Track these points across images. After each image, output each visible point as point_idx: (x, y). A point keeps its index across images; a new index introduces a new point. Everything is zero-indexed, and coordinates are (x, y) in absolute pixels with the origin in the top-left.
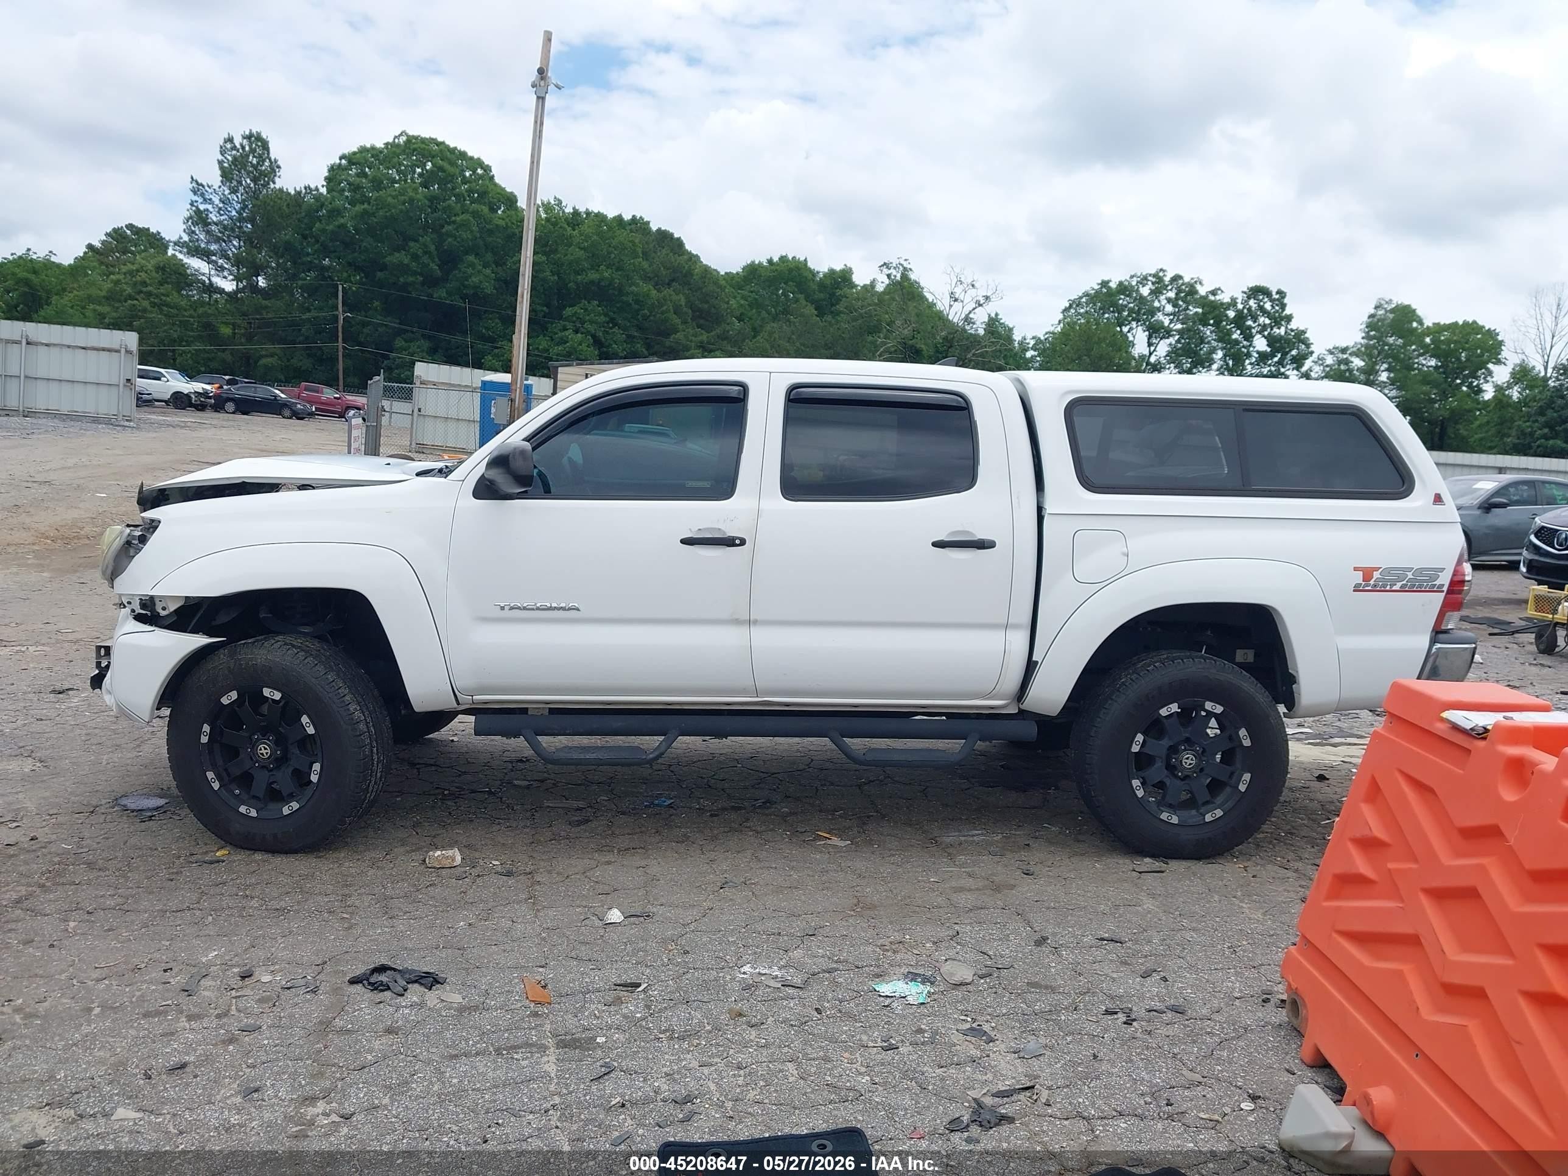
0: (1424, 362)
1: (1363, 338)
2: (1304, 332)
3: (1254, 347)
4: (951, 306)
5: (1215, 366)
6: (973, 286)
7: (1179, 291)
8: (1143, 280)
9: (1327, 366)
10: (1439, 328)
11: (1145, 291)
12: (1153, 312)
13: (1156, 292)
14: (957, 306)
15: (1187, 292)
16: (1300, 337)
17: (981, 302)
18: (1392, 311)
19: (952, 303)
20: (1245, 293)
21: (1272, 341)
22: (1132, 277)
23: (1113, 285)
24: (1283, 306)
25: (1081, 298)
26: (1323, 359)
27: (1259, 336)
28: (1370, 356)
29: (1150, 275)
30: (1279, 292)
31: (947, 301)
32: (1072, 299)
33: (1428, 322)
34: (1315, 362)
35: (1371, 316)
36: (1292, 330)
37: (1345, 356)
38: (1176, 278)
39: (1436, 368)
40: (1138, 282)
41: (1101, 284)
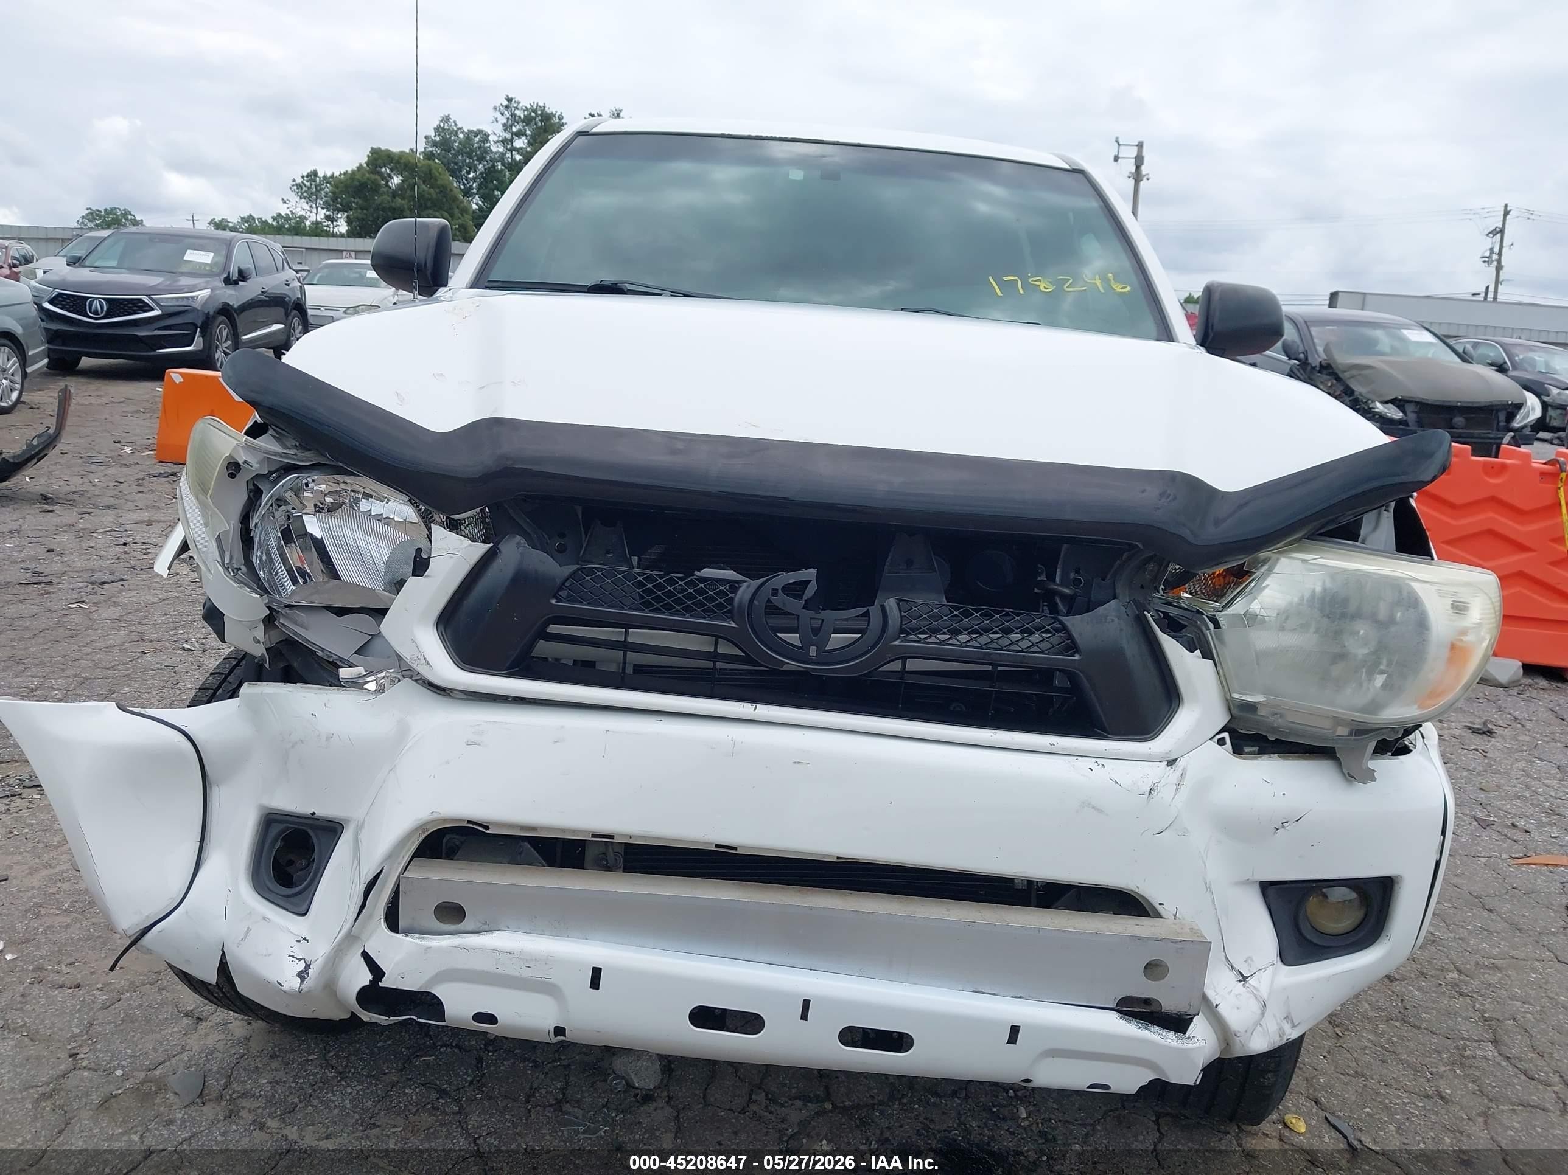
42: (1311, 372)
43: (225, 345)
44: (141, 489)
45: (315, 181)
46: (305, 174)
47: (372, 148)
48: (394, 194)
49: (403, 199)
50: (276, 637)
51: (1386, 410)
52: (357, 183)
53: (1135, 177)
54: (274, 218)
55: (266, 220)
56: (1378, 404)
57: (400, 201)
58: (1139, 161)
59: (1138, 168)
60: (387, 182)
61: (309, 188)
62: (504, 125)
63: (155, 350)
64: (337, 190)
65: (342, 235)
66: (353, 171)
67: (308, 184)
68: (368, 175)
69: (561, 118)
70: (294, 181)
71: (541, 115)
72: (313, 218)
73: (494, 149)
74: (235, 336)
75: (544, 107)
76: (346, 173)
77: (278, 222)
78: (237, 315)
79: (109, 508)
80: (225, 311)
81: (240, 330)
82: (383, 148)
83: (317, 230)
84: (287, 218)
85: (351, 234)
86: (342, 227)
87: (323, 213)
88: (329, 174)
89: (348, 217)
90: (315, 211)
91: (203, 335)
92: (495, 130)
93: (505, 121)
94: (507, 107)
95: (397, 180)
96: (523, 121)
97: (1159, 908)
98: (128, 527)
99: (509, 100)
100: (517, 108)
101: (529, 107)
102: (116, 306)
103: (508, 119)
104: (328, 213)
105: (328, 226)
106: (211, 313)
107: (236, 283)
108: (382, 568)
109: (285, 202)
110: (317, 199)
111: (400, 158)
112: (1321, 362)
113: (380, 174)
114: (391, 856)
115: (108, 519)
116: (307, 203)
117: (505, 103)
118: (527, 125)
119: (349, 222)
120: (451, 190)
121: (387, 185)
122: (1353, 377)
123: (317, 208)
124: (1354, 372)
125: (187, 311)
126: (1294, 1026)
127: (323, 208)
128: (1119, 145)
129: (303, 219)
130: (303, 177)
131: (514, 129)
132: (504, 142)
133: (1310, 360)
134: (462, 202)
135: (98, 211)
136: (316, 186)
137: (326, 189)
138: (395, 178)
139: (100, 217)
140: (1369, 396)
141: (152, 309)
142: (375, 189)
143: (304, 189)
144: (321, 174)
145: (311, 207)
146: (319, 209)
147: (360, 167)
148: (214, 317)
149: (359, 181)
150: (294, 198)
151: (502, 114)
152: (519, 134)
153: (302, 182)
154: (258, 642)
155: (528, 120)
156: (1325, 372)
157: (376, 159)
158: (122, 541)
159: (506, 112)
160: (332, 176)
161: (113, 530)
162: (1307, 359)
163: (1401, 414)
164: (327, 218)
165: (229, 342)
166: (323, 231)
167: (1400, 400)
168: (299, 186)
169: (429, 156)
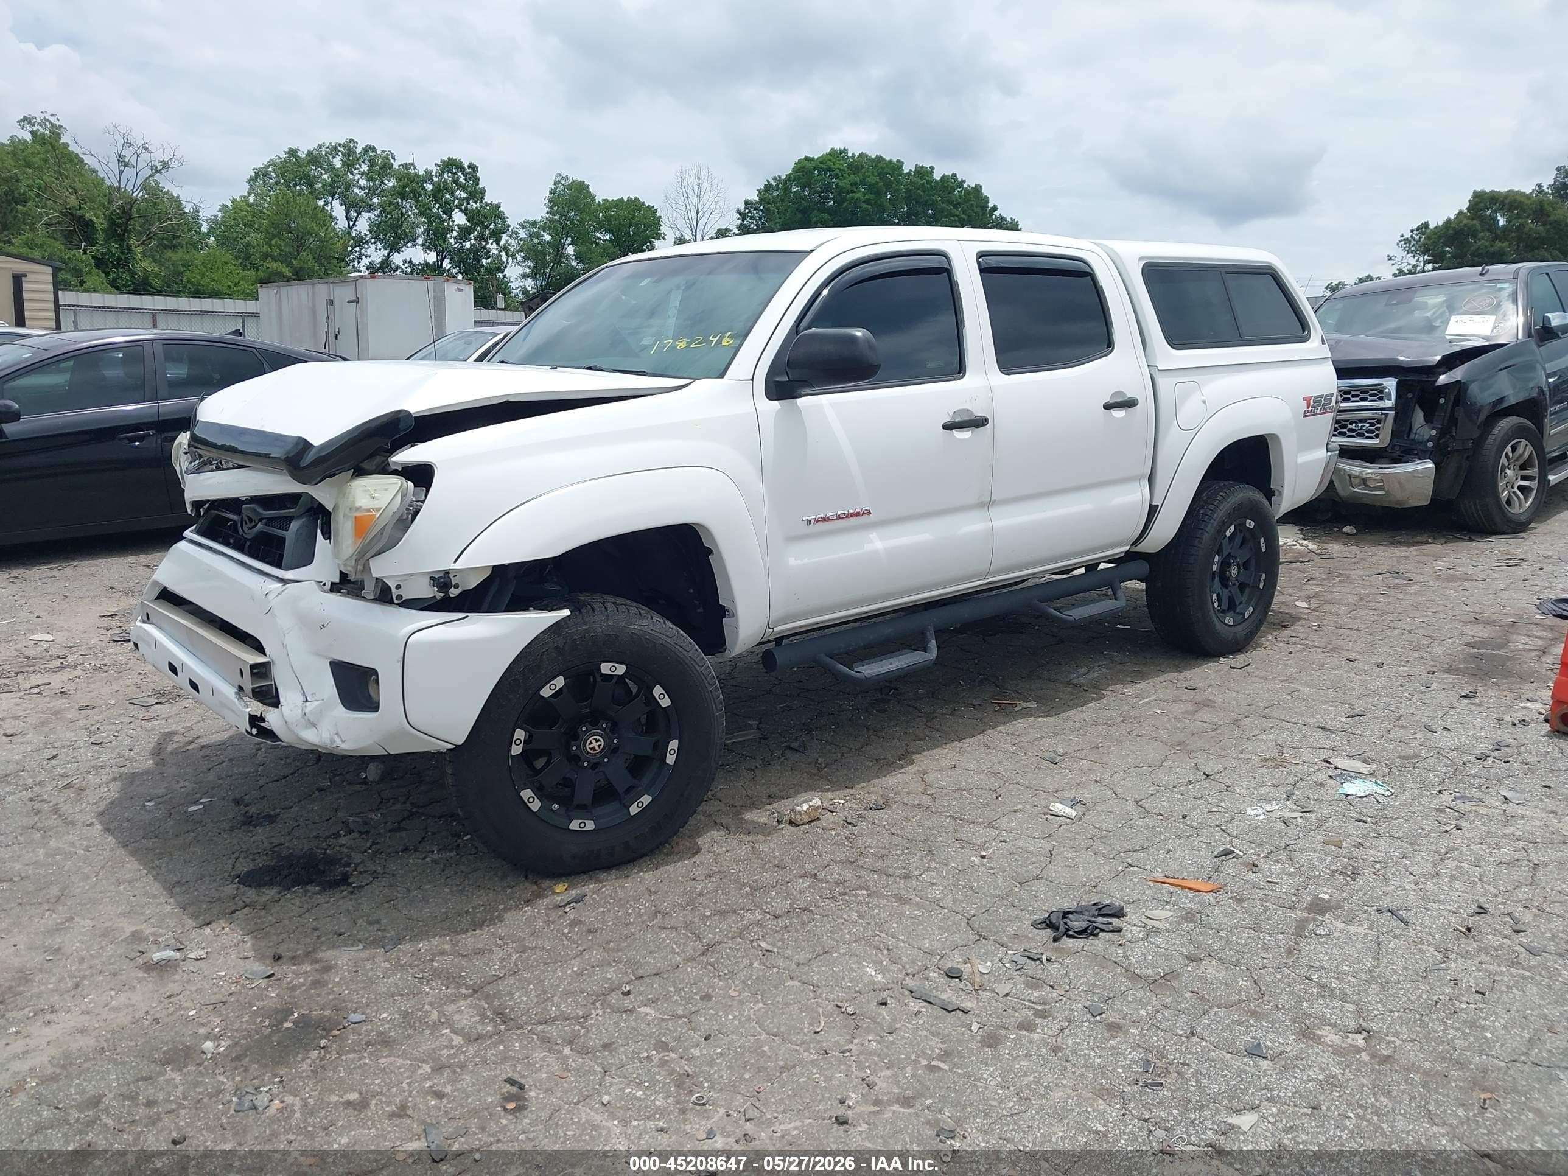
0: (600, 236)
1: (547, 213)
2: (498, 206)
3: (454, 221)
4: (121, 172)
5: (420, 241)
6: (146, 149)
7: (372, 166)
8: (334, 150)
9: (521, 239)
10: (608, 205)
11: (337, 162)
12: (348, 186)
13: (349, 165)
14: (129, 172)
15: (381, 166)
16: (495, 212)
17: (159, 168)
18: (570, 187)
19: (122, 168)
20: (439, 166)
21: (470, 215)
22: (320, 146)
23: (302, 154)
24: (477, 180)
25: (268, 167)
26: (517, 233)
27: (456, 210)
28: (556, 229)
29: (340, 145)
30: (471, 166)
31: (114, 165)
32: (257, 167)
33: (599, 199)
34: (510, 236)
35: (552, 192)
36: (487, 205)
37: (535, 230)
38: (368, 149)
39: (610, 241)
40: (326, 152)
41: (288, 153)
45: (1425, 233)
46: (1415, 227)
47: (1475, 192)
61: (1418, 241)
64: (1429, 242)
66: (1455, 219)
67: (1417, 238)
68: (1464, 220)
70: (1402, 236)
82: (1484, 190)
88: (1437, 224)
110: (1425, 252)
116: (1414, 257)
126: (342, 741)
130: (1412, 231)
136: (1426, 238)
143: (1413, 243)
147: (1460, 213)
150: (1400, 253)
153: (1411, 237)
157: (1474, 203)
160: (1439, 225)
168: (1407, 241)
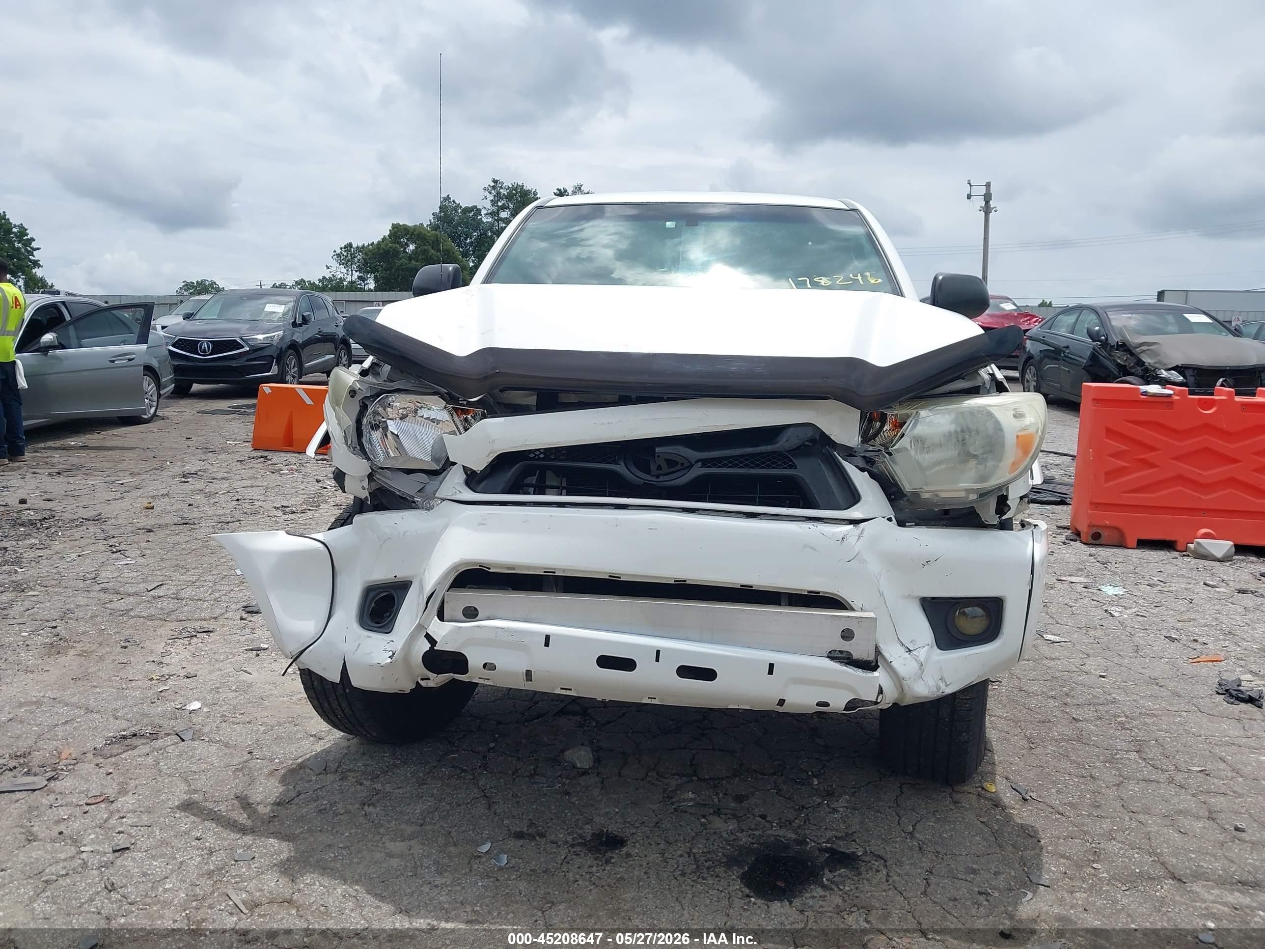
42: (1110, 350)
43: (293, 371)
44: (244, 467)
45: (350, 251)
46: (343, 246)
47: (393, 224)
48: (410, 258)
49: (417, 261)
50: (374, 486)
51: (1169, 376)
52: (382, 251)
53: (985, 209)
54: (320, 281)
55: (314, 283)
56: (1163, 371)
57: (415, 263)
58: (988, 197)
59: (987, 202)
60: (405, 248)
61: (346, 257)
62: (492, 201)
63: (244, 376)
64: (366, 257)
65: (370, 290)
66: (379, 243)
68: (390, 245)
69: (535, 193)
71: (520, 192)
72: (349, 279)
73: (485, 220)
74: (300, 364)
75: (523, 186)
76: (372, 244)
77: (323, 284)
78: (302, 349)
79: (223, 479)
80: (294, 346)
81: (304, 359)
82: (401, 224)
83: (353, 287)
84: (330, 280)
85: (377, 289)
86: (372, 285)
87: (356, 275)
88: (360, 245)
89: (375, 276)
90: (350, 273)
91: (278, 363)
92: (485, 204)
93: (492, 198)
94: (494, 187)
95: (412, 247)
96: (506, 198)
97: (852, 604)
98: (238, 490)
99: (495, 181)
100: (501, 187)
101: (511, 186)
102: (219, 346)
103: (495, 196)
104: (360, 274)
105: (360, 284)
106: (284, 349)
107: (300, 325)
108: (430, 449)
109: (328, 268)
110: (351, 265)
111: (414, 230)
112: (1117, 342)
113: (400, 243)
114: (439, 583)
115: (225, 485)
116: (345, 268)
117: (492, 184)
118: (509, 201)
119: (376, 280)
120: (453, 253)
121: (404, 252)
122: (1143, 351)
123: (352, 271)
124: (1144, 348)
125: (267, 347)
126: (947, 685)
127: (356, 271)
128: (971, 186)
129: (342, 280)
130: (341, 248)
131: (500, 204)
132: (492, 214)
133: (1110, 341)
134: (462, 262)
135: (192, 283)
136: (351, 255)
137: (359, 257)
138: (411, 246)
139: (193, 287)
140: (1157, 365)
141: (243, 347)
142: (396, 254)
143: (343, 257)
144: (354, 246)
145: (348, 270)
146: (354, 272)
147: (384, 239)
148: (286, 351)
149: (383, 249)
150: (334, 264)
151: (490, 193)
152: (503, 208)
153: (341, 252)
154: (364, 489)
155: (510, 197)
156: (1121, 349)
157: (396, 233)
158: (235, 498)
159: (493, 192)
160: (363, 246)
161: (228, 492)
162: (1107, 339)
163: (1182, 378)
164: (359, 278)
165: (296, 369)
166: (356, 288)
167: (1181, 367)
169: (435, 228)
